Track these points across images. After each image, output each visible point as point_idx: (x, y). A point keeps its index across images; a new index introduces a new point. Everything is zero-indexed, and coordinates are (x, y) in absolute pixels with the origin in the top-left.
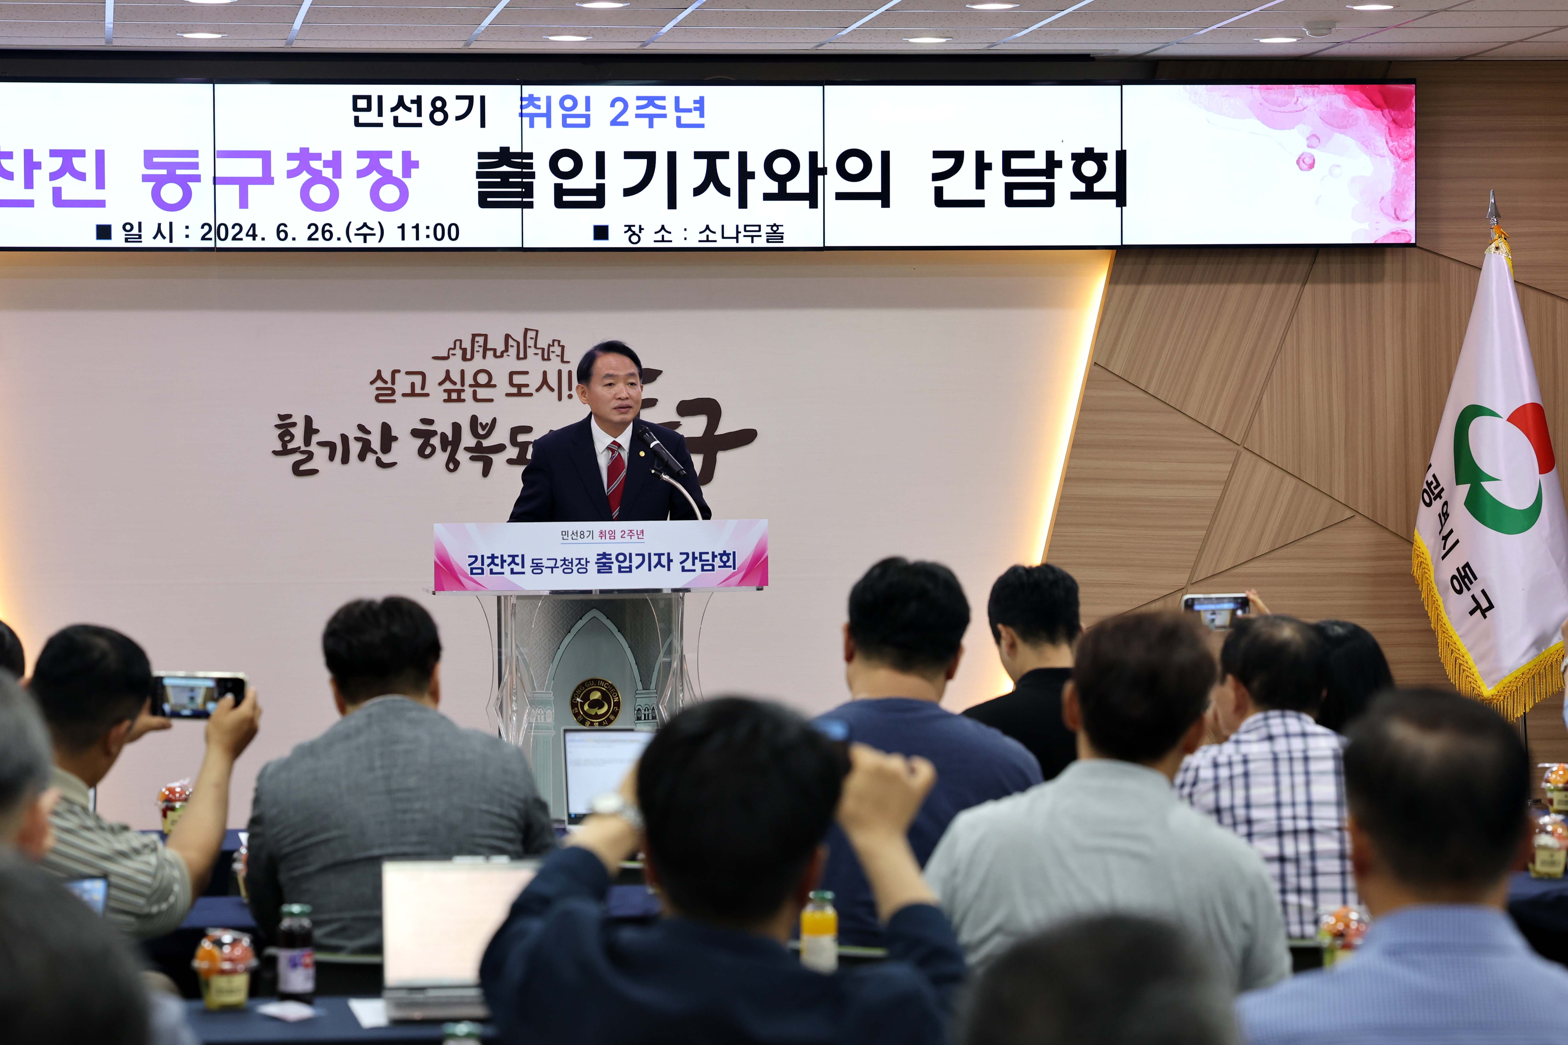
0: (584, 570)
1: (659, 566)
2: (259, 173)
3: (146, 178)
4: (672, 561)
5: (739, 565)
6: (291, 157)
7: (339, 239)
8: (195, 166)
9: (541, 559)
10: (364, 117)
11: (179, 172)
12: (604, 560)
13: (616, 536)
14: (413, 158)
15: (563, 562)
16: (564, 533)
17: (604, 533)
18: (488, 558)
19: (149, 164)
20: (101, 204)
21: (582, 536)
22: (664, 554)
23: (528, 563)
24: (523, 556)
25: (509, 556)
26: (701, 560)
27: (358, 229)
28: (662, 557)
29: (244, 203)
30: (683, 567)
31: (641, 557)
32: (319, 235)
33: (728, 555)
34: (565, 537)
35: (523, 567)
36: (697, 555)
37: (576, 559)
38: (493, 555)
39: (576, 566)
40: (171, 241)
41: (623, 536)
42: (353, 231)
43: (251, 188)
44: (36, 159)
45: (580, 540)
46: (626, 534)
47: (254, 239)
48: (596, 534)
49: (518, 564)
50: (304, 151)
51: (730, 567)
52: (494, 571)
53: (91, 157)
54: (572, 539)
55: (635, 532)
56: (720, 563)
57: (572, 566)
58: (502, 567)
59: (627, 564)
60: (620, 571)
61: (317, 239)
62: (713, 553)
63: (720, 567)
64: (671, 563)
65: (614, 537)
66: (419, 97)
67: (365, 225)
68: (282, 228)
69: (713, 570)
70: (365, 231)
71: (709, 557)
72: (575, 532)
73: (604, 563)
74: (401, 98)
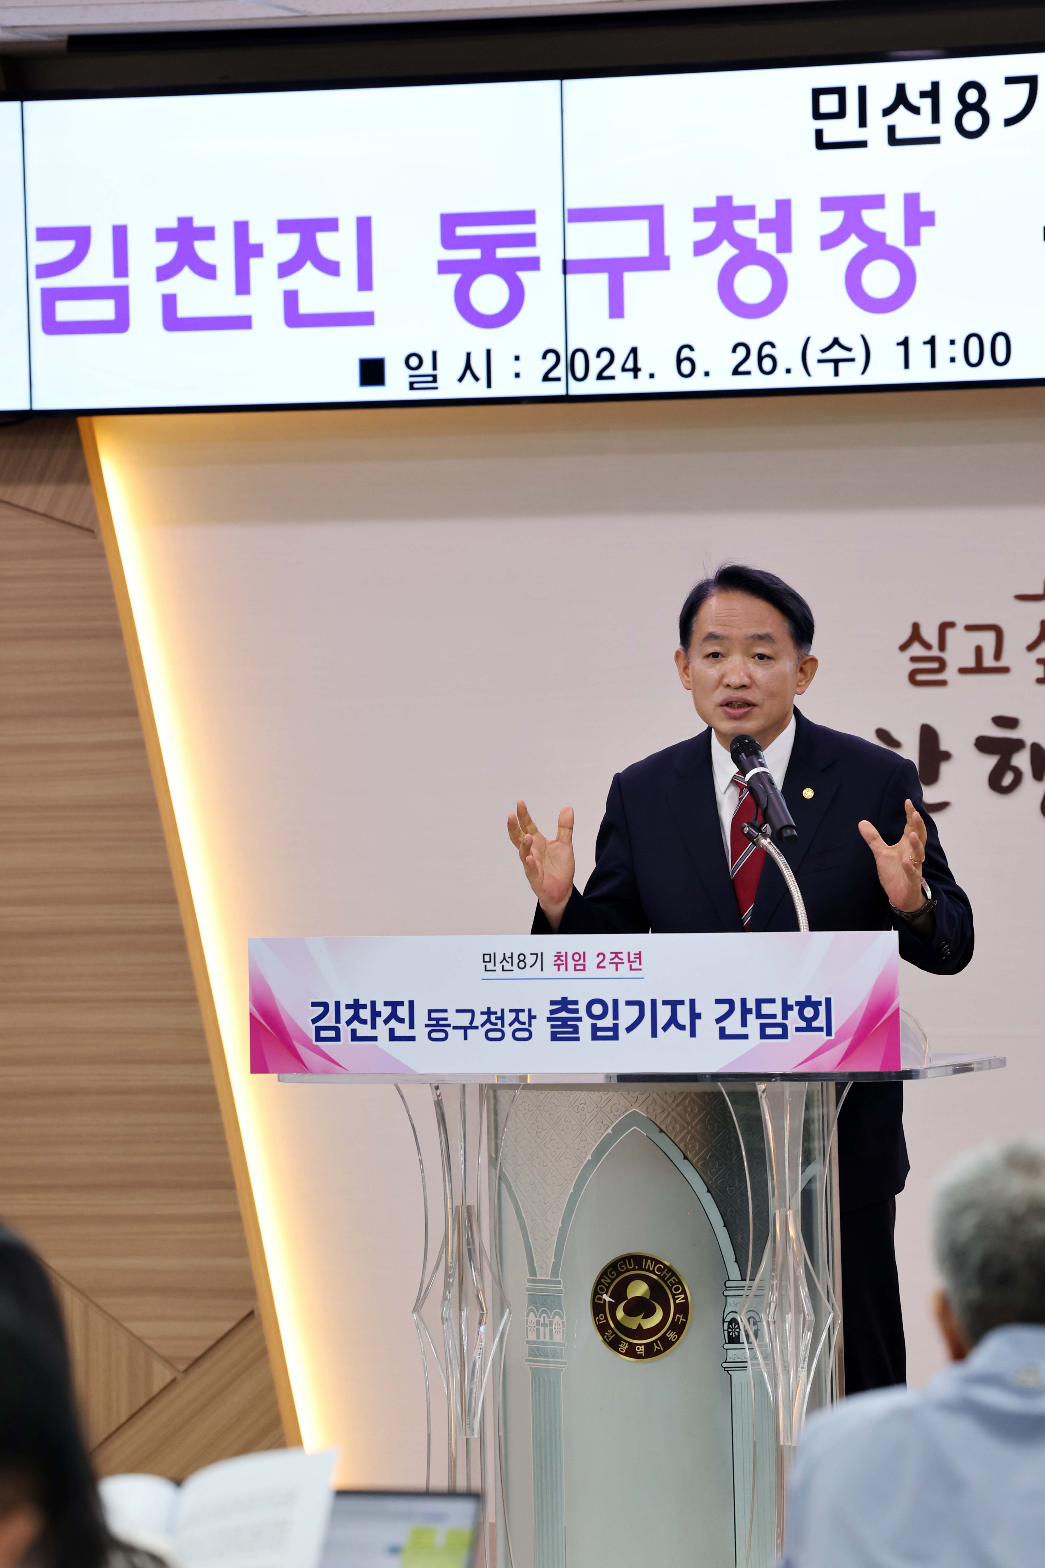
0: (525, 1034)
1: (673, 1026)
2: (642, 250)
3: (445, 267)
4: (699, 1016)
5: (838, 1028)
6: (701, 215)
7: (788, 371)
8: (529, 240)
9: (445, 1011)
10: (833, 131)
11: (502, 253)
12: (563, 1014)
13: (586, 963)
14: (924, 207)
15: (485, 1017)
16: (487, 958)
17: (563, 958)
18: (348, 1007)
19: (449, 240)
20: (365, 319)
21: (522, 965)
22: (682, 1003)
23: (421, 1018)
24: (411, 1003)
25: (386, 1004)
26: (759, 1015)
27: (823, 351)
28: (679, 1008)
29: (616, 309)
30: (722, 1030)
31: (636, 1008)
32: (751, 364)
33: (816, 1005)
34: (490, 966)
35: (412, 1026)
36: (751, 1004)
37: (511, 1011)
38: (356, 1001)
39: (511, 1025)
40: (489, 385)
41: (601, 965)
42: (813, 355)
43: (630, 279)
44: (253, 239)
45: (517, 973)
46: (607, 960)
47: (636, 377)
48: (549, 960)
49: (402, 1021)
50: (724, 201)
51: (820, 1029)
52: (358, 1035)
53: (348, 231)
54: (503, 970)
55: (624, 956)
56: (799, 1023)
57: (503, 1026)
58: (374, 1026)
59: (608, 1022)
60: (595, 1037)
61: (748, 373)
62: (784, 1000)
63: (798, 1029)
64: (697, 1021)
65: (584, 965)
66: (935, 85)
67: (836, 342)
68: (686, 353)
69: (784, 1036)
70: (836, 353)
71: (776, 1009)
72: (508, 955)
73: (564, 1020)
74: (901, 89)
